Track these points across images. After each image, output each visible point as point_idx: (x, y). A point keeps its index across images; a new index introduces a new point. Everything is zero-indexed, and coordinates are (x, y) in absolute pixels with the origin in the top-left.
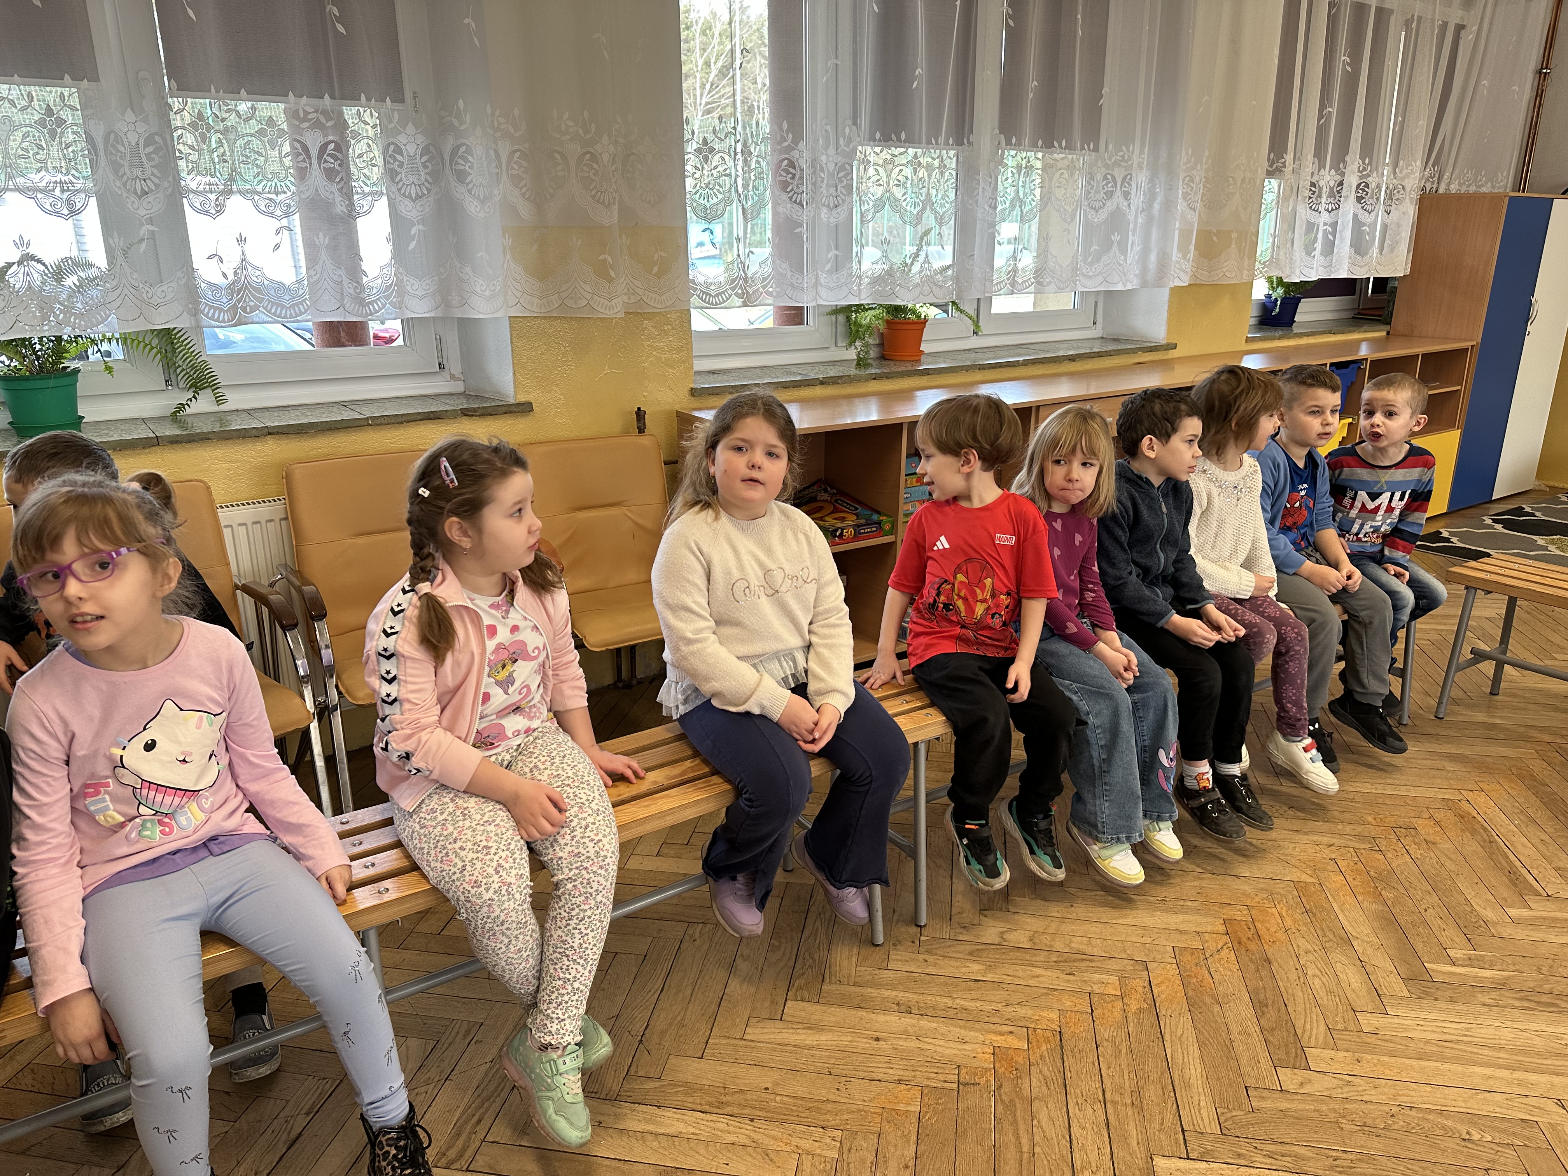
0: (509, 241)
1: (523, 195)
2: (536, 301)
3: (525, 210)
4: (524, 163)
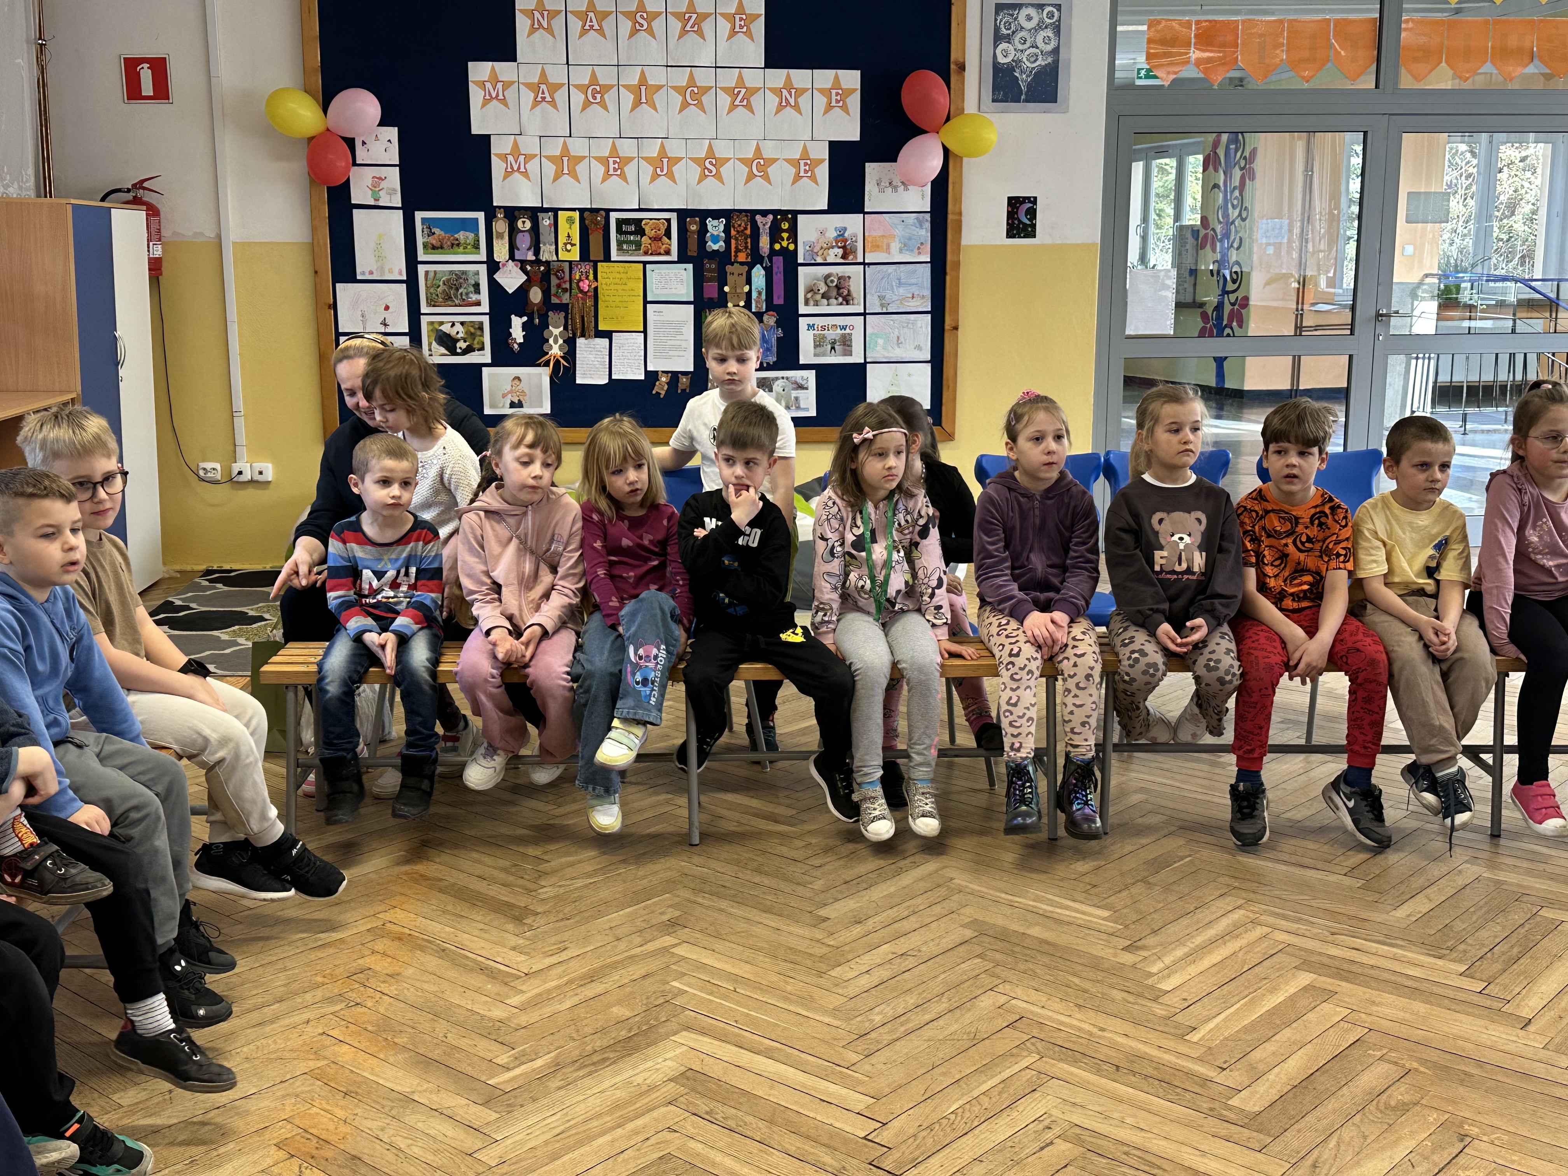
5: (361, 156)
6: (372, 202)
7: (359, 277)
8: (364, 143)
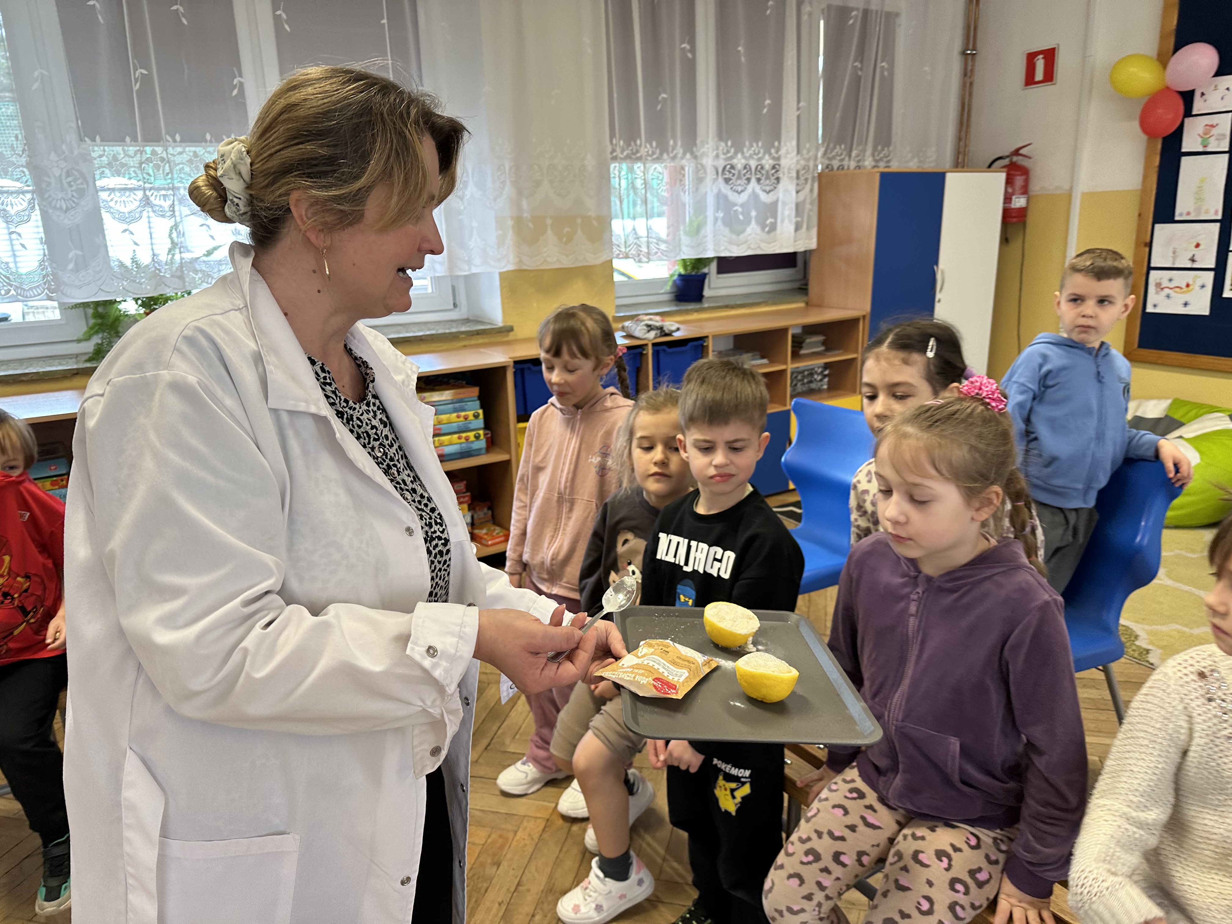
5: (1198, 106)
6: (1201, 149)
7: (1177, 218)
8: (1203, 94)
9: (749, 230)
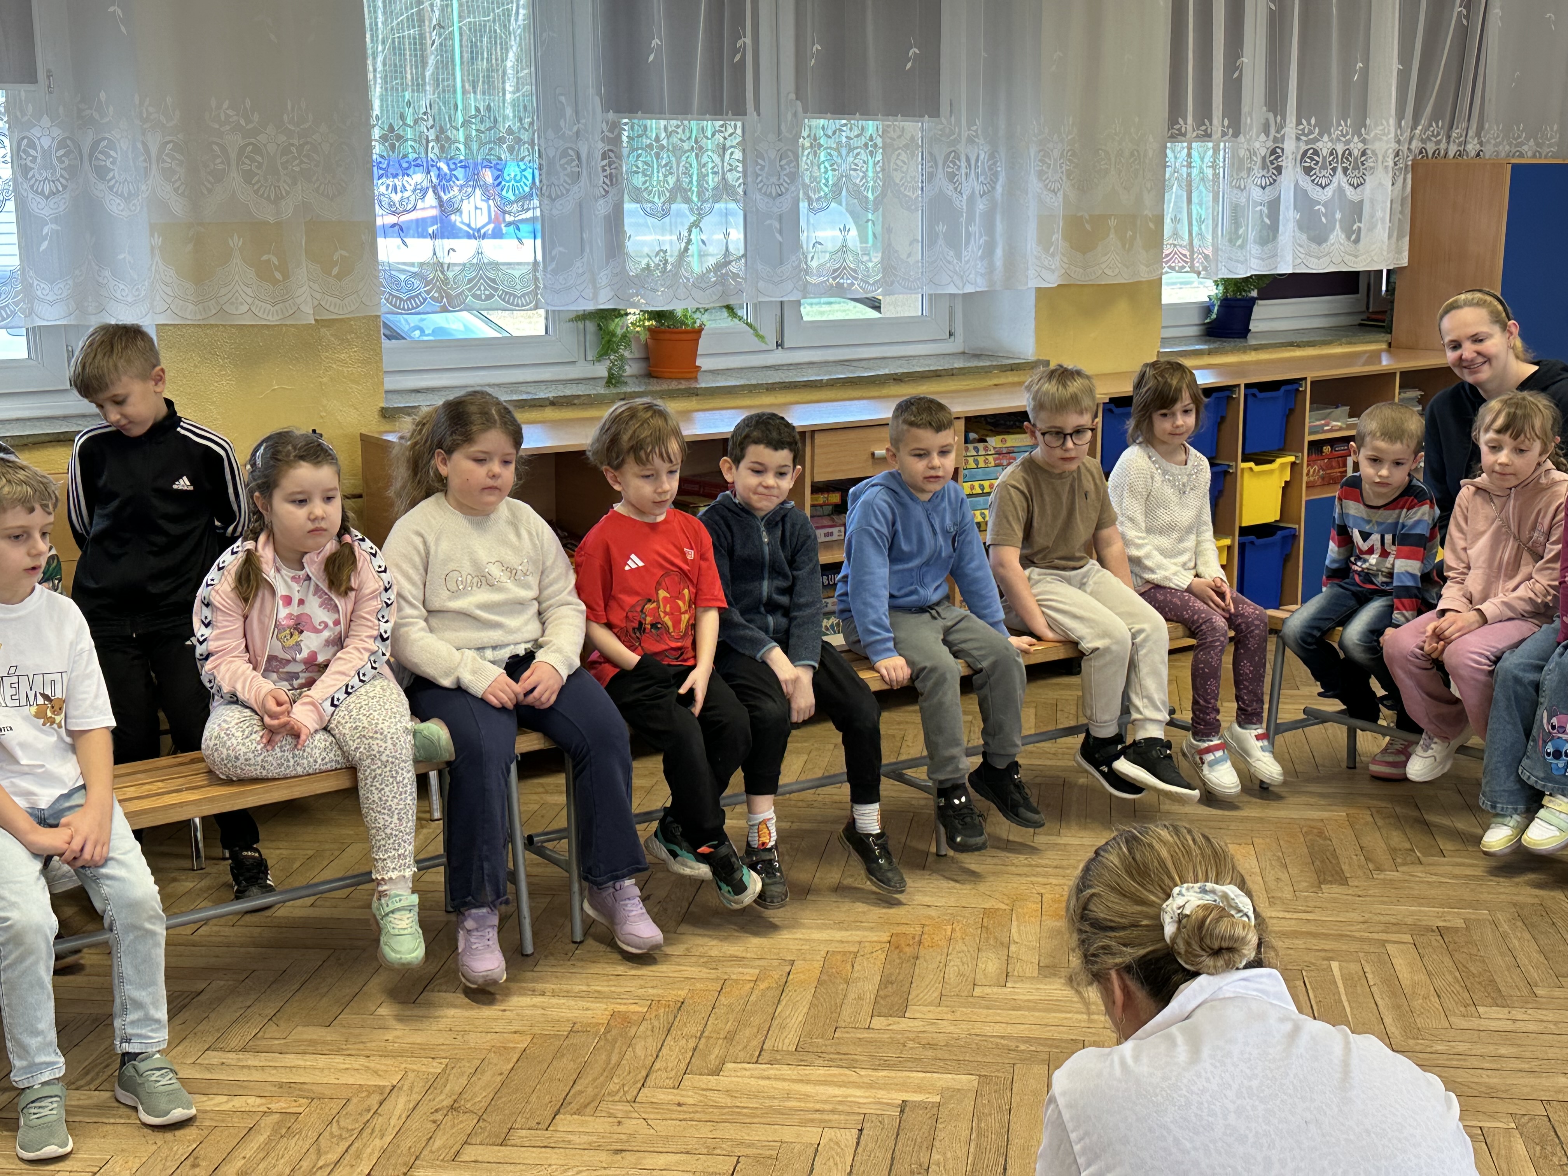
0: (157, 241)
1: (176, 190)
2: (191, 307)
3: (178, 206)
4: (177, 155)
9: (1332, 238)
